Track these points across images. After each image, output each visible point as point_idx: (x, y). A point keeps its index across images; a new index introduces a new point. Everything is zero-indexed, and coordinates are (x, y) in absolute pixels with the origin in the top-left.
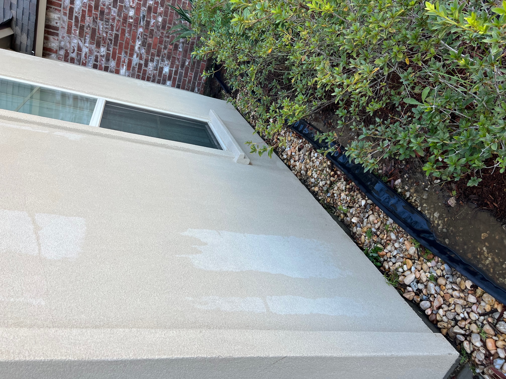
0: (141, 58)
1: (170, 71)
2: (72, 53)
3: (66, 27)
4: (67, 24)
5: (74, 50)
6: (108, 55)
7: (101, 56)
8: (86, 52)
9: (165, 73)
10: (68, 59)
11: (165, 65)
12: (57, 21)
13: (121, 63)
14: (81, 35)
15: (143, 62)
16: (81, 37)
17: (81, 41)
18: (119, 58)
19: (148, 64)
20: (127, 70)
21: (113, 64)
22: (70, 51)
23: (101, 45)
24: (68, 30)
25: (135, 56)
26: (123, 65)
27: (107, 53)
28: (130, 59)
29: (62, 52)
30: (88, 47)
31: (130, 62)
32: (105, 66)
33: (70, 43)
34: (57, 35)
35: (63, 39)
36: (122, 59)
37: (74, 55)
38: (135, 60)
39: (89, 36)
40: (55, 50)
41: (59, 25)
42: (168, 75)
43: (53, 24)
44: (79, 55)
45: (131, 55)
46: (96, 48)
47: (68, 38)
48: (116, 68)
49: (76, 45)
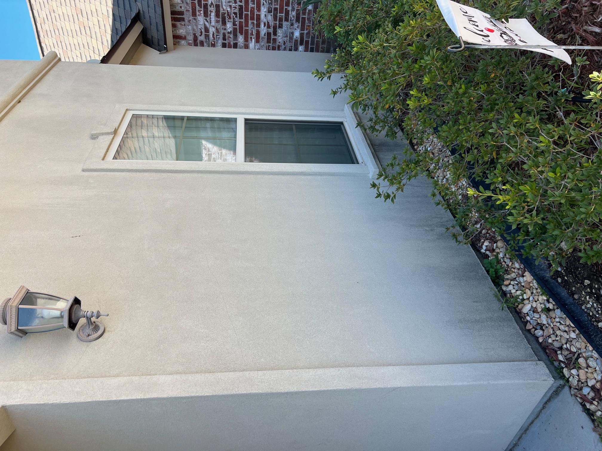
0: (269, 27)
1: (302, 35)
2: (200, 36)
3: (190, 10)
4: (191, 7)
5: (201, 32)
6: (235, 30)
7: (228, 33)
8: (213, 32)
9: (297, 38)
10: (197, 43)
11: (295, 29)
12: (181, 5)
13: (249, 37)
14: (206, 14)
15: (271, 30)
16: (206, 17)
17: (207, 21)
18: (247, 31)
19: (276, 31)
20: (256, 43)
21: (241, 39)
22: (198, 34)
23: (227, 21)
24: (192, 12)
25: (262, 25)
26: (251, 38)
27: (234, 28)
28: (258, 30)
29: (191, 38)
30: (214, 27)
31: (258, 33)
32: (234, 43)
33: (196, 26)
34: (183, 19)
35: (190, 22)
36: (250, 32)
37: (202, 38)
38: (263, 30)
39: (213, 14)
40: (183, 36)
41: (183, 9)
42: (299, 40)
43: (178, 9)
44: (207, 36)
45: (258, 25)
46: (222, 25)
47: (194, 21)
48: (245, 43)
49: (203, 27)
